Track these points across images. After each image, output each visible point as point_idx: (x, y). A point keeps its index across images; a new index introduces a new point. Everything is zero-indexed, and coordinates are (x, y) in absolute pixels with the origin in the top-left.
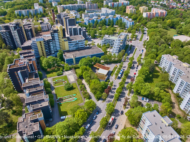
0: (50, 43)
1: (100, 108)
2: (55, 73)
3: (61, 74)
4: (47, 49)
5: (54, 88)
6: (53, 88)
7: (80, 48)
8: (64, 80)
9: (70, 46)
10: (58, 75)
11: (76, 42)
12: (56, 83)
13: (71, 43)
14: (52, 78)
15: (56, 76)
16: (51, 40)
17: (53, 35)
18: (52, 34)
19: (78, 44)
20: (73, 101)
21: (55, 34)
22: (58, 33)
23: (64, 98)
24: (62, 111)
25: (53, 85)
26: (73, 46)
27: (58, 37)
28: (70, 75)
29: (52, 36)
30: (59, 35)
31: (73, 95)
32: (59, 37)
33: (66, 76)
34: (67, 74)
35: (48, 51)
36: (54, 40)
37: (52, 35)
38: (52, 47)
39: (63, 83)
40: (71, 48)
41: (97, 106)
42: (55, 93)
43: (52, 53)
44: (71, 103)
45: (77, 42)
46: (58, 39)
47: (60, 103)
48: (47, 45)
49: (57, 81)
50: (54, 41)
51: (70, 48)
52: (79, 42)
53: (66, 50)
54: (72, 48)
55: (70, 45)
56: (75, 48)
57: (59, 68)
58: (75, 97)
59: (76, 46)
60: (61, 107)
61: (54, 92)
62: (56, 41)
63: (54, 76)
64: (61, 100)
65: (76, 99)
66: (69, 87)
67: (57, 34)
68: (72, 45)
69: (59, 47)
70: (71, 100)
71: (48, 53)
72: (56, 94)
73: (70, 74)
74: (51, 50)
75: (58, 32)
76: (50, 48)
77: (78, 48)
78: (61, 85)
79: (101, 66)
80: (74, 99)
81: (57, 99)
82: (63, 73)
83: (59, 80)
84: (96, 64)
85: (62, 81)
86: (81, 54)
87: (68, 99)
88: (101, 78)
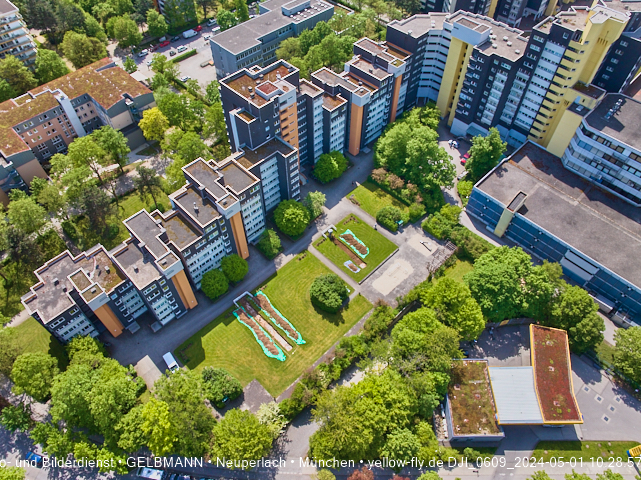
0: (494, 75)
2: (386, 203)
3: (390, 223)
4: (469, 94)
5: (304, 250)
6: (303, 247)
7: (615, 188)
8: (363, 257)
9: (575, 145)
10: (380, 222)
11: (620, 149)
12: (332, 239)
13: (590, 135)
14: (355, 210)
15: (371, 215)
16: (508, 67)
17: (538, 49)
18: (536, 38)
19: (620, 163)
20: (266, 351)
21: (550, 45)
22: (569, 53)
23: (270, 312)
24: (203, 339)
25: (315, 238)
26: (590, 156)
27: (553, 68)
28: (412, 256)
29: (528, 50)
30: (565, 62)
31: (293, 335)
32: (561, 71)
33: (393, 248)
34: (407, 248)
35: (467, 101)
36: (531, 73)
37: (533, 47)
38: (495, 96)
39: (348, 263)
40: (573, 159)
41: (275, 471)
42: (279, 268)
43: (484, 120)
44: (254, 349)
45: (626, 153)
46: (549, 76)
47: (239, 313)
48: (477, 77)
49: (347, 238)
50: (527, 77)
51: (569, 153)
52: (631, 163)
53: (548, 149)
54: (573, 162)
55: (579, 143)
56: (592, 170)
57: (418, 197)
58: (289, 348)
59: (604, 166)
60: (222, 324)
61: (284, 263)
62: (535, 79)
63: (368, 210)
64: (253, 306)
65: (281, 357)
66: (321, 299)
67: (559, 49)
68: (587, 147)
69: (533, 114)
70: (265, 344)
71: (466, 109)
72: (275, 274)
73: (418, 255)
74: (484, 105)
75: (572, 44)
76: (485, 93)
77: (603, 181)
78: (333, 262)
79: (552, 362)
80: (279, 350)
81: (253, 292)
82: (400, 229)
83: (355, 238)
84: (554, 332)
85: (357, 252)
86: (570, 223)
87: (269, 328)
88: (464, 403)
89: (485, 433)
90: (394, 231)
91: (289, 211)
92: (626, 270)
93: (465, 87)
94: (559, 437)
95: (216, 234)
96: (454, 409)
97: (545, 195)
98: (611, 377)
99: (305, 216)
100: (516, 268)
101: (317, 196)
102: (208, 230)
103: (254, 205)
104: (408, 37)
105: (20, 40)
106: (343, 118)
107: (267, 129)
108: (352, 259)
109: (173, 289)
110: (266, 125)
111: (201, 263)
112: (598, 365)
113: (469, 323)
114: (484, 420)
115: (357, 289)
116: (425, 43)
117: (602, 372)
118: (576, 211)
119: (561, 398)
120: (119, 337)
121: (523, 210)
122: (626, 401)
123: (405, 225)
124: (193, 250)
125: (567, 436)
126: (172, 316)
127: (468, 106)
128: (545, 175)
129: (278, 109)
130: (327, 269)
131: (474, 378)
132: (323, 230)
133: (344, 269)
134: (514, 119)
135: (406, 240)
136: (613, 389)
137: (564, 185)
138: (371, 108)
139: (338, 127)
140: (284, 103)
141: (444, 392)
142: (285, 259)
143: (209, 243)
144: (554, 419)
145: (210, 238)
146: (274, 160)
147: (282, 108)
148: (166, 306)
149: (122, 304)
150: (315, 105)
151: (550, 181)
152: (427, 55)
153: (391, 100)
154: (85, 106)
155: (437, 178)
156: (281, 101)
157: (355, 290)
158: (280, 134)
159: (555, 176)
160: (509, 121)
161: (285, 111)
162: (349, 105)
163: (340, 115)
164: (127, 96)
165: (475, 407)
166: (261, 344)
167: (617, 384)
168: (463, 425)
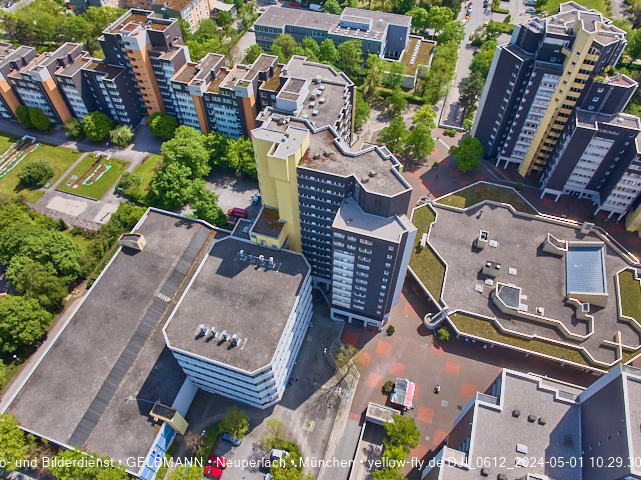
5: (82, 151)
8: (85, 183)
12: (98, 161)
14: (136, 163)
28: (92, 211)
34: (101, 205)
39: (75, 177)
42: (62, 145)
47: (18, 143)
49: (102, 168)
60: (9, 139)
61: (68, 146)
63: (137, 170)
73: (94, 214)
78: (75, 169)
82: (121, 194)
83: (103, 173)
85: (88, 178)
87: (9, 160)
90: (117, 192)
91: (88, 117)
95: (32, 86)
99: (96, 131)
102: (25, 78)
103: (75, 94)
107: (119, 56)
108: (81, 178)
110: (117, 53)
111: (31, 100)
115: (51, 189)
121: (132, 251)
124: (19, 84)
126: (7, 116)
129: (123, 46)
130: (67, 169)
132: (107, 153)
133: (67, 178)
135: (110, 202)
138: (215, 108)
139: (187, 102)
142: (73, 146)
143: (28, 88)
145: (29, 85)
147: (127, 47)
150: (165, 68)
157: (49, 188)
161: (131, 52)
164: (166, 5)
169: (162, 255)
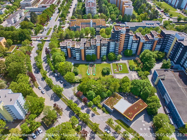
0: (180, 48)
1: (68, 88)
2: (135, 65)
3: (131, 68)
4: (172, 52)
6: (110, 63)
8: (120, 70)
10: (129, 68)
12: (117, 65)
15: (129, 64)
16: (183, 47)
23: (94, 68)
25: (114, 63)
28: (130, 76)
31: (94, 73)
33: (127, 73)
34: (130, 74)
38: (178, 54)
39: (115, 70)
41: (71, 87)
42: (102, 63)
43: (174, 61)
44: (86, 71)
47: (89, 65)
48: (175, 47)
49: (120, 66)
57: (142, 67)
58: (91, 74)
60: (85, 65)
64: (92, 65)
74: (176, 56)
78: (113, 68)
79: (137, 107)
80: (89, 73)
81: (94, 64)
82: (132, 70)
83: (121, 67)
84: (145, 104)
85: (119, 69)
86: (173, 89)
87: (91, 70)
88: (111, 100)
89: (109, 107)
90: (131, 70)
91: (111, 54)
92: (178, 105)
93: (172, 50)
94: (126, 123)
95: (93, 48)
96: (108, 100)
97: (173, 80)
98: (152, 124)
99: (114, 57)
100: (144, 83)
101: (120, 56)
102: (92, 46)
103: (105, 48)
104: (164, 33)
105: (94, 12)
106: (137, 44)
107: (116, 36)
108: (117, 70)
109: (80, 52)
110: (116, 35)
111: (89, 53)
112: (151, 120)
113: (124, 87)
114: (112, 105)
115: (113, 74)
116: (169, 37)
117: (151, 122)
118: (178, 88)
119: (132, 113)
120: (70, 58)
121: (163, 79)
122: (150, 131)
123: (135, 71)
124: (88, 48)
125: (128, 124)
126: (78, 59)
127: (171, 55)
128: (180, 78)
129: (120, 33)
130: (110, 67)
131: (117, 99)
132: (117, 62)
133: (113, 70)
134: (183, 64)
135: (132, 73)
136: (150, 127)
137: (183, 82)
138: (145, 45)
139: (135, 45)
140: (122, 32)
141: (109, 95)
142: (105, 63)
143: (91, 49)
144: (126, 115)
145: (92, 48)
146: (114, 43)
147: (121, 33)
148: (78, 56)
149: (72, 51)
150: (130, 37)
151: (179, 80)
152: (169, 41)
153: (152, 46)
154: (94, 25)
155: (148, 64)
156: (121, 32)
157: (112, 74)
158: (119, 39)
159: (182, 80)
160: (182, 64)
161: (122, 34)
162: (139, 41)
163: (136, 42)
164: (101, 25)
165: (112, 102)
166: (88, 71)
167: (152, 126)
168: (107, 103)
169: (170, 78)
